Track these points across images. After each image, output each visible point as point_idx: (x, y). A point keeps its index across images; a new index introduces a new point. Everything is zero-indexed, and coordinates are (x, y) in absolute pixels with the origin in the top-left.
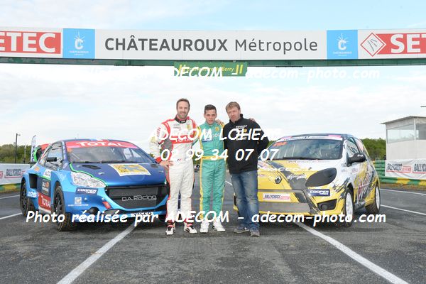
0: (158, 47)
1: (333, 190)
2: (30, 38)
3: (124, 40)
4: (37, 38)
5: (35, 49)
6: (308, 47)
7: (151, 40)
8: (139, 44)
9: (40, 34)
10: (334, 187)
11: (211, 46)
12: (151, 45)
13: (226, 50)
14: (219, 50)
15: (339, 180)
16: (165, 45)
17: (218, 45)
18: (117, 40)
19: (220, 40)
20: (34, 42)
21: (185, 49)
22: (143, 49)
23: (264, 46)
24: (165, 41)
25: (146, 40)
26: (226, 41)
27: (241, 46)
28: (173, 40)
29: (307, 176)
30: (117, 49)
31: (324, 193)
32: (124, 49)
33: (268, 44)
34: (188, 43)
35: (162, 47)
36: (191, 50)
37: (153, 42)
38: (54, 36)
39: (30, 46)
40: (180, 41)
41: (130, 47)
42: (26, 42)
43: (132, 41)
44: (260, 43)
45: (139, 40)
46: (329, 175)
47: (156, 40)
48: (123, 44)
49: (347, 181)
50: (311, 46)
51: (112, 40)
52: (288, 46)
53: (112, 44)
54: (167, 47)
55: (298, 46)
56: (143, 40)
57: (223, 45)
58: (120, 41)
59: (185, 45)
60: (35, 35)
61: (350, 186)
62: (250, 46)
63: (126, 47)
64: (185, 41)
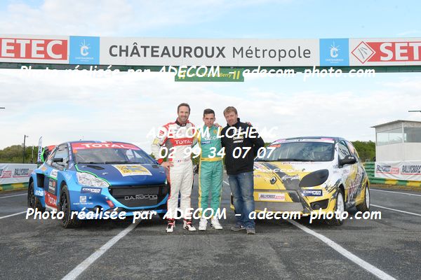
0: (160, 54)
1: (325, 191)
2: (39, 45)
3: (127, 47)
4: (45, 46)
5: (43, 56)
6: (302, 54)
7: (153, 47)
8: (141, 51)
9: (47, 42)
10: (327, 187)
11: (210, 54)
12: (153, 51)
13: (224, 56)
14: (217, 57)
15: (331, 181)
16: (166, 52)
17: (217, 52)
18: (121, 47)
19: (218, 48)
20: (42, 49)
21: (185, 56)
22: (145, 56)
23: (260, 54)
24: (166, 48)
25: (149, 47)
26: (223, 48)
27: (238, 53)
28: (174, 48)
29: (300, 177)
30: (120, 55)
31: (317, 193)
32: (127, 55)
33: (264, 51)
34: (188, 50)
35: (163, 54)
36: (191, 56)
37: (155, 49)
38: (61, 43)
39: (39, 52)
40: (180, 48)
41: (133, 53)
42: (35, 49)
43: (135, 48)
44: (256, 50)
45: (142, 47)
46: (322, 176)
47: (158, 47)
48: (127, 51)
49: (338, 181)
50: (304, 54)
51: (116, 47)
52: (282, 54)
53: (116, 51)
54: (168, 54)
55: (292, 54)
56: (145, 48)
57: (221, 52)
58: (124, 48)
59: (185, 52)
60: (43, 42)
61: (342, 186)
62: (247, 54)
63: (129, 53)
64: (185, 48)
